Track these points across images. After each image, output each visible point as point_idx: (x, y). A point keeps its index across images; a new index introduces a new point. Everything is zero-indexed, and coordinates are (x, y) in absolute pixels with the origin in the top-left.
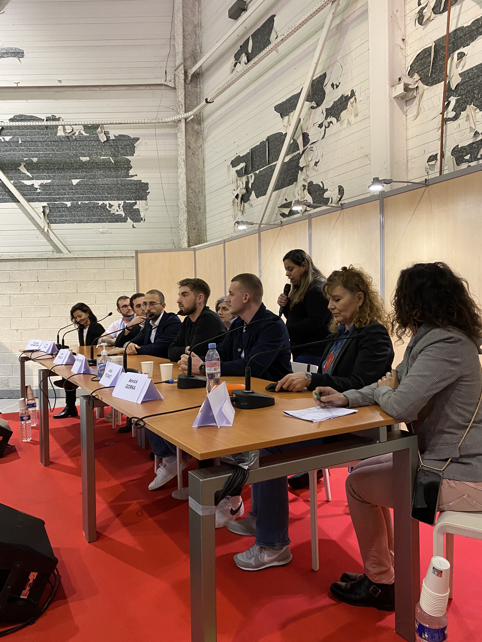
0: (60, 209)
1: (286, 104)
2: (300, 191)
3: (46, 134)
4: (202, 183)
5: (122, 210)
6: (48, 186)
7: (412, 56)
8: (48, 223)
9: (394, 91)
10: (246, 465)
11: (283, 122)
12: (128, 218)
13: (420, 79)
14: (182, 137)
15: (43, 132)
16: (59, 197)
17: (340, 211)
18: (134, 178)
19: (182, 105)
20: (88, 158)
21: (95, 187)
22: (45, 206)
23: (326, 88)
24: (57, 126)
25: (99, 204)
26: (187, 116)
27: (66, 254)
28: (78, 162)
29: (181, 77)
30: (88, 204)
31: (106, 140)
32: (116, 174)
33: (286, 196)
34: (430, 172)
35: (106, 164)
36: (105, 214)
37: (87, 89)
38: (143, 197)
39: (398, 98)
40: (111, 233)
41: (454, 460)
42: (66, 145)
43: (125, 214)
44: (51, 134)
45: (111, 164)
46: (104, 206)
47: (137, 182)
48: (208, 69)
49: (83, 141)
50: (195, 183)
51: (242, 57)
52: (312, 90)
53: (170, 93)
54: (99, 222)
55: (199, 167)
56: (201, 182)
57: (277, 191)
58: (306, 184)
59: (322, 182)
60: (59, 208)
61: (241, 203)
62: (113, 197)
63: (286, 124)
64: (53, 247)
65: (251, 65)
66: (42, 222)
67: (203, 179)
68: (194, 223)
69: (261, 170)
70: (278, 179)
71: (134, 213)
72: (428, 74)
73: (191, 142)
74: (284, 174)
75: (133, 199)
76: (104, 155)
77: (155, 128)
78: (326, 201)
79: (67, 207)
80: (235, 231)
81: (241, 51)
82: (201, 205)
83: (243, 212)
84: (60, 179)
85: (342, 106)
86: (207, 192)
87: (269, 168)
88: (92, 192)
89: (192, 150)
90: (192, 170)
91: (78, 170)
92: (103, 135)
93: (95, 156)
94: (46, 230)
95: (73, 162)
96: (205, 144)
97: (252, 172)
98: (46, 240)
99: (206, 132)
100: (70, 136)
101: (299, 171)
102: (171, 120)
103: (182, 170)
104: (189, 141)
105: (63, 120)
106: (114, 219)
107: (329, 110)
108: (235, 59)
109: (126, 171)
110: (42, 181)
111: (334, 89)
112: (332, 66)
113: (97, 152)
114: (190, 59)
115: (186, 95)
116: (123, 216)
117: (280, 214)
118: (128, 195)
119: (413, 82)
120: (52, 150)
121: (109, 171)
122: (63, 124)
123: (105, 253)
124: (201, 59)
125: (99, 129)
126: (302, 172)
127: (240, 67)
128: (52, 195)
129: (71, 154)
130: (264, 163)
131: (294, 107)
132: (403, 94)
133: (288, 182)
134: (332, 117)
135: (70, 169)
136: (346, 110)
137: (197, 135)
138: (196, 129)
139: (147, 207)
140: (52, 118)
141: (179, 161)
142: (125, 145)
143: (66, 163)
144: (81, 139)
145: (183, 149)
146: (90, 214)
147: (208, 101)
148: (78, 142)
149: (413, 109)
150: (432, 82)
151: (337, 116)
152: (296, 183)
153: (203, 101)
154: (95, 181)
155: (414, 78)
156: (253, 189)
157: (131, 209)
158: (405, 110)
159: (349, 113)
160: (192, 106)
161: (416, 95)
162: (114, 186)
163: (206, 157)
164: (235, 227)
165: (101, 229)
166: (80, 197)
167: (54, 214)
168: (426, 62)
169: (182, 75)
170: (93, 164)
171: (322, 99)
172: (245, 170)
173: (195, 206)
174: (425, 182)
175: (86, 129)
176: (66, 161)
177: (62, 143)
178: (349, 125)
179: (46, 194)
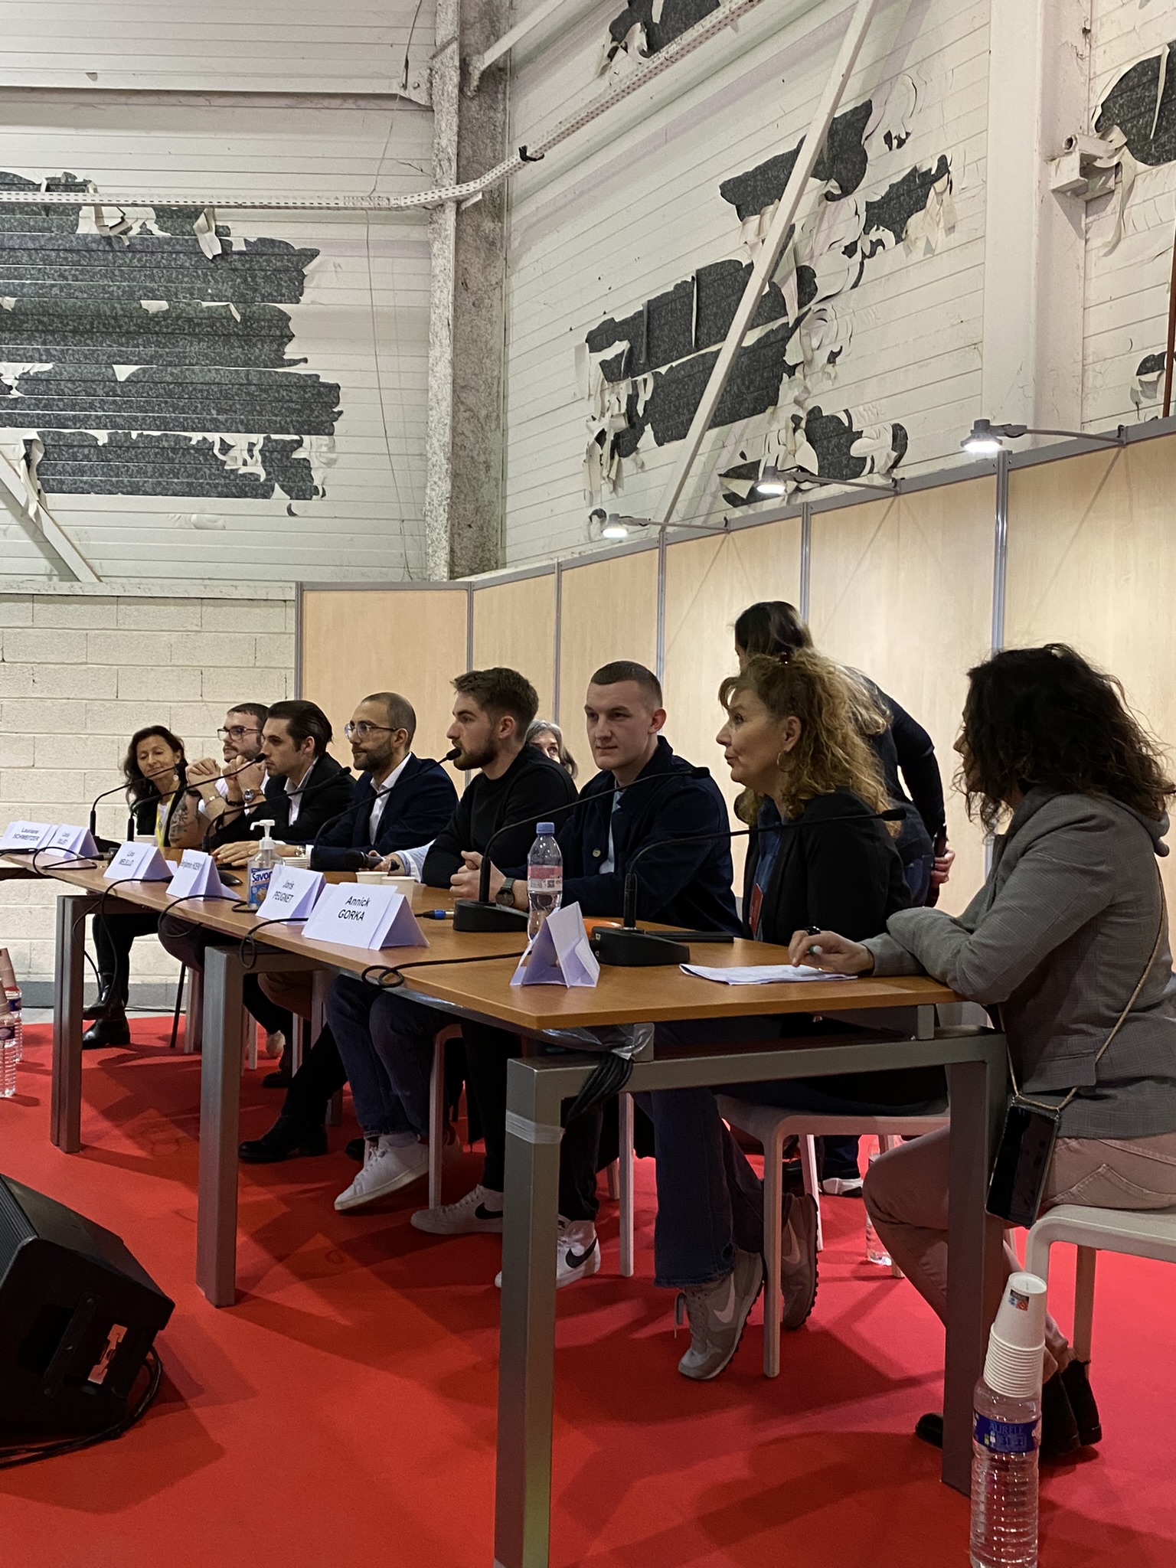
0: (75, 449)
1: (755, 181)
2: (783, 433)
3: (44, 228)
4: (498, 392)
5: (260, 460)
6: (43, 380)
7: (1106, 78)
9: (1053, 173)
10: (627, 1052)
11: (743, 231)
12: (277, 486)
13: (1126, 144)
14: (446, 254)
15: (36, 222)
16: (74, 416)
17: (891, 499)
18: (300, 369)
19: (449, 160)
20: (164, 305)
21: (183, 390)
22: (31, 441)
23: (870, 145)
24: (79, 206)
25: (190, 439)
26: (464, 192)
27: (87, 583)
28: (135, 314)
29: (451, 79)
30: (159, 438)
31: (220, 252)
32: (246, 355)
33: (743, 444)
34: (1145, 402)
35: (218, 325)
36: (208, 472)
37: (173, 99)
38: (324, 428)
39: (1064, 193)
40: (224, 528)
41: (1082, 1092)
42: (102, 262)
43: (268, 473)
44: (60, 228)
45: (232, 323)
46: (205, 448)
47: (305, 381)
48: (529, 59)
49: (152, 253)
50: (478, 391)
51: (633, 33)
52: (831, 147)
53: (418, 121)
54: (190, 495)
55: (491, 343)
56: (495, 389)
57: (715, 431)
58: (803, 414)
59: (846, 411)
60: (73, 446)
61: (612, 457)
62: (233, 421)
63: (751, 237)
64: (52, 563)
65: (659, 62)
66: (22, 486)
67: (501, 380)
68: (470, 507)
69: (674, 364)
70: (723, 395)
71: (293, 470)
72: (1148, 132)
73: (473, 271)
74: (739, 380)
75: (292, 430)
76: (212, 295)
77: (368, 225)
78: (857, 466)
79: (96, 446)
80: (590, 539)
81: (632, 16)
82: (493, 457)
83: (616, 484)
84: (80, 362)
85: (912, 199)
86: (512, 418)
87: (697, 361)
88: (172, 405)
89: (475, 293)
90: (472, 352)
91: (134, 339)
92: (211, 236)
93: (185, 298)
94: (31, 512)
95: (121, 312)
96: (513, 278)
97: (646, 368)
98: (30, 541)
99: (517, 242)
100: (116, 236)
101: (784, 374)
102: (416, 202)
103: (441, 353)
104: (465, 266)
105: (95, 190)
106: (236, 486)
107: (875, 208)
108: (611, 37)
109: (276, 346)
110: (28, 366)
111: (890, 149)
112: (888, 83)
113: (193, 287)
114: (478, 25)
115: (464, 132)
116: (262, 480)
117: (724, 496)
118: (278, 419)
119: (1106, 151)
120: (59, 276)
121: (224, 346)
122: (97, 202)
123: (205, 586)
124: (511, 27)
125: (202, 220)
126: (793, 378)
127: (627, 63)
128: (55, 408)
129: (115, 288)
130: (684, 346)
131: (777, 191)
132: (1080, 184)
133: (751, 406)
134: (882, 228)
135: (111, 334)
136: (923, 211)
137: (489, 250)
138: (487, 231)
139: (333, 456)
140: (63, 181)
141: (435, 324)
142: (276, 271)
143: (99, 316)
144: (148, 246)
145: (446, 291)
146: (163, 468)
147: (528, 154)
148: (138, 256)
149: (1103, 224)
150: (1157, 154)
151: (897, 227)
152: (775, 409)
153: (512, 153)
154: (181, 372)
155: (1109, 139)
156: (650, 419)
157: (284, 459)
158: (1083, 225)
159: (931, 221)
160: (481, 164)
161: (1113, 188)
162: (239, 389)
163: (515, 317)
164: (592, 527)
165: (194, 517)
166: (137, 417)
167: (56, 465)
168: (1144, 100)
169: (453, 73)
170: (180, 323)
171: (858, 176)
172: (629, 363)
173: (476, 457)
174: (1117, 434)
175: (162, 217)
176: (98, 311)
177: (91, 256)
178: (929, 256)
179: (36, 405)
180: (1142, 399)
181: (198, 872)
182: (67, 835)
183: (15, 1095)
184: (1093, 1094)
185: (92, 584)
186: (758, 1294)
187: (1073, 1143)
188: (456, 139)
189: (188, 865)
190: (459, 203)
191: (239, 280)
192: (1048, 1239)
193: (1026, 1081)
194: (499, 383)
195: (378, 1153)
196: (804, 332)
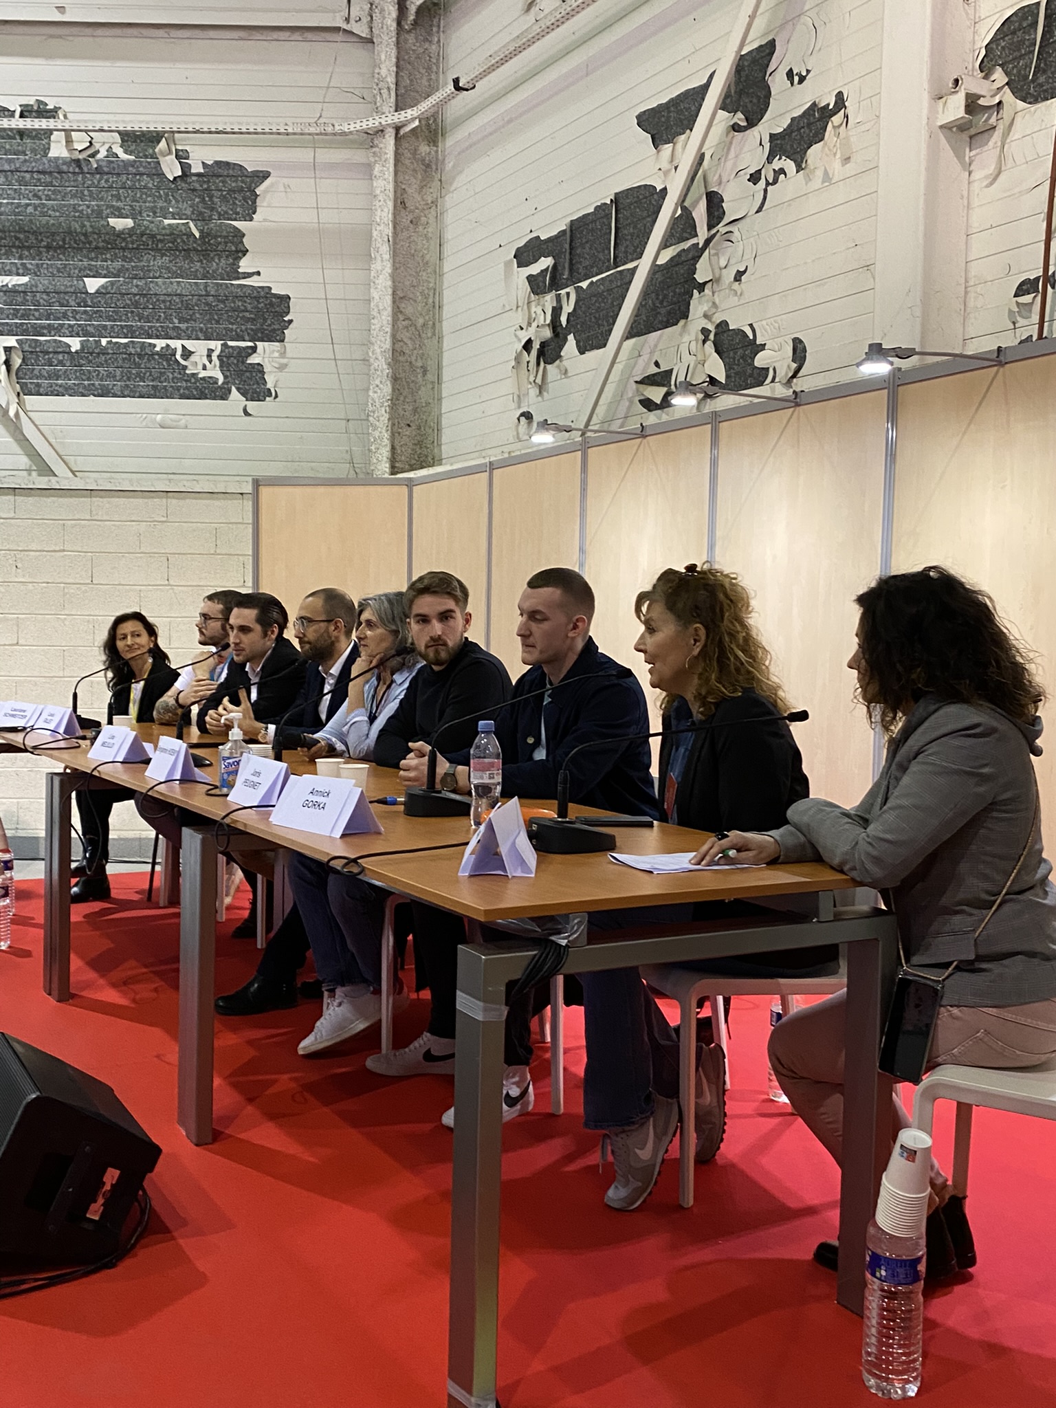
0: (51, 356)
2: (693, 344)
3: (19, 151)
4: (434, 302)
5: (218, 365)
6: (20, 292)
7: (990, 21)
8: (18, 394)
9: (940, 110)
10: (564, 938)
11: (657, 158)
12: (234, 389)
13: (1007, 84)
14: (386, 176)
15: (11, 146)
16: (49, 325)
17: (792, 409)
18: (253, 282)
19: (389, 89)
20: (129, 223)
21: (148, 301)
22: (11, 348)
23: (773, 81)
24: (50, 132)
25: (155, 346)
26: (402, 119)
27: (64, 479)
28: (104, 231)
29: (389, 14)
30: (126, 345)
31: (180, 174)
32: (204, 268)
33: (657, 354)
34: (1021, 322)
35: (179, 241)
36: (171, 376)
37: (134, 31)
38: (276, 335)
39: (950, 129)
40: (186, 427)
41: (962, 966)
42: (72, 183)
43: (226, 377)
44: (34, 151)
45: (191, 239)
46: (168, 354)
47: (258, 292)
49: (118, 174)
50: (415, 301)
52: (737, 82)
53: (358, 53)
54: (155, 397)
55: (427, 257)
56: (431, 300)
57: (635, 340)
58: (711, 327)
59: (751, 325)
60: (48, 353)
61: (538, 364)
62: (194, 329)
63: (665, 165)
64: (31, 460)
66: (3, 389)
67: (436, 291)
68: (409, 408)
69: (594, 279)
70: (639, 309)
71: (248, 374)
72: (1027, 73)
73: (409, 191)
74: (654, 296)
75: (247, 338)
76: (173, 214)
77: (315, 148)
78: (760, 376)
79: (70, 353)
80: (518, 438)
82: (429, 362)
83: (541, 389)
84: (53, 275)
85: (811, 131)
86: (446, 327)
87: (615, 277)
88: (138, 315)
89: (412, 212)
90: (410, 266)
91: (102, 254)
92: (171, 159)
93: (148, 216)
94: (12, 413)
95: (90, 229)
96: (447, 198)
97: (569, 283)
98: (11, 440)
99: (451, 165)
100: (85, 159)
102: (358, 128)
103: (382, 266)
104: (403, 187)
105: (65, 117)
106: (196, 388)
107: (777, 139)
109: (231, 261)
110: (6, 279)
111: (792, 84)
112: (791, 23)
113: (155, 206)
115: (402, 62)
116: (220, 383)
117: (640, 401)
118: (234, 327)
119: (989, 90)
120: (33, 196)
121: (184, 260)
122: (67, 127)
123: (169, 480)
125: (163, 144)
126: (702, 294)
128: (31, 317)
129: (85, 207)
131: (688, 123)
132: (965, 121)
133: (665, 319)
134: (784, 158)
135: (81, 249)
136: (822, 143)
137: (426, 171)
138: (423, 154)
139: (285, 361)
140: (35, 108)
141: (376, 240)
142: (231, 191)
143: (70, 233)
144: (114, 168)
145: (386, 210)
146: (130, 372)
147: (461, 85)
148: (105, 177)
149: (986, 157)
150: (1035, 94)
151: (798, 157)
152: (686, 323)
153: (446, 84)
154: (146, 284)
155: (992, 79)
156: (572, 330)
157: (240, 364)
158: (967, 159)
159: (828, 152)
160: (417, 92)
161: (995, 124)
162: (199, 300)
163: (449, 235)
164: (520, 427)
165: (159, 416)
166: (106, 326)
167: (34, 369)
168: (1024, 44)
169: (391, 8)
170: (144, 239)
171: (761, 109)
172: (553, 278)
173: (414, 363)
174: (996, 355)
175: (127, 141)
176: (70, 227)
177: (62, 178)
178: (827, 184)
179: (14, 314)
180: (1019, 318)
181: (174, 757)
182: (52, 715)
183: (10, 947)
184: (972, 967)
185: (68, 478)
186: (674, 1135)
187: (955, 1011)
188: (395, 69)
189: (164, 750)
190: (397, 129)
191: (197, 200)
192: (932, 1095)
193: (914, 955)
194: (434, 294)
195: (335, 1004)
196: (713, 252)
